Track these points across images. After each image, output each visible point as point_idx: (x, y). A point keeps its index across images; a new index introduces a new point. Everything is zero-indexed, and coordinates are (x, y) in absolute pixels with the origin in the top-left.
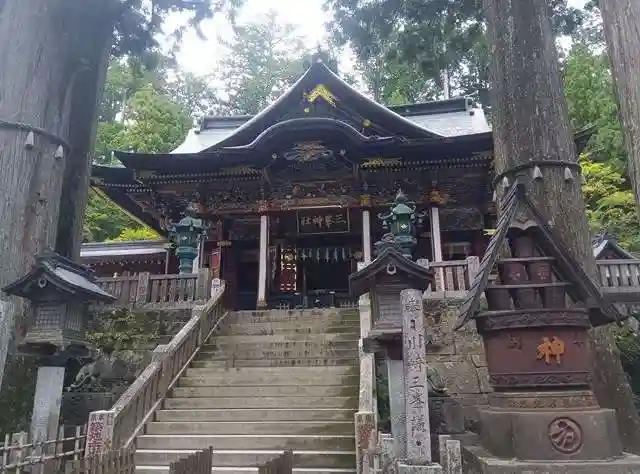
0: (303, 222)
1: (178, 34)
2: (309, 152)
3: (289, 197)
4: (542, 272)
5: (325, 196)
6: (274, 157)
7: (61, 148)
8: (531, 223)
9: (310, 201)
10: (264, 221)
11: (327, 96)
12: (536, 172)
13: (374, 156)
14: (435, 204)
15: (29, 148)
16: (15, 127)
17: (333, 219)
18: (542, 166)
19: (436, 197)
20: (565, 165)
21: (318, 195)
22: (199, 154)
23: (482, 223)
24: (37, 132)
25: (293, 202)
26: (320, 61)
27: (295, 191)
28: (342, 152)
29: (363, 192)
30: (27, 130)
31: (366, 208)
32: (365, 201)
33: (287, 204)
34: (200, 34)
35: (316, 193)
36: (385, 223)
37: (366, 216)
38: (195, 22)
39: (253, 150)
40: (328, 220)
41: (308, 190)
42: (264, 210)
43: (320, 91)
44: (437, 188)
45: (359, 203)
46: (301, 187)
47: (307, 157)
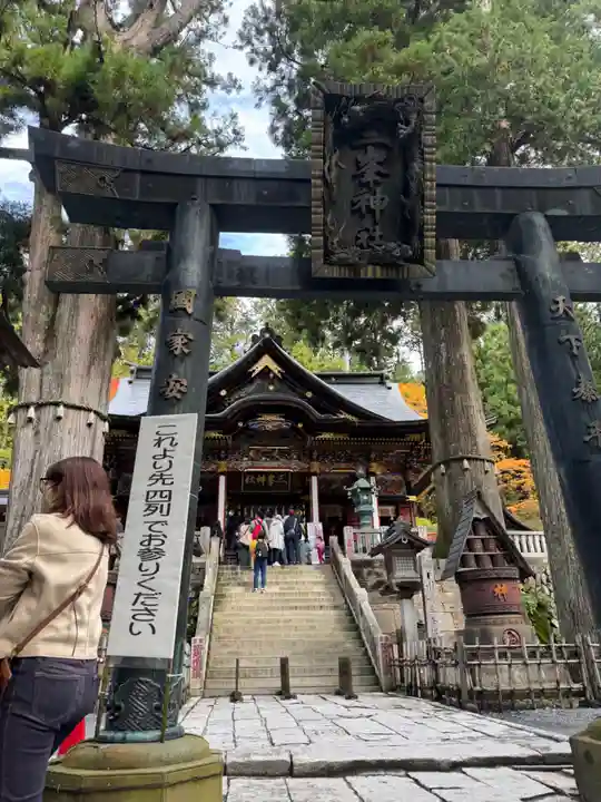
0: (247, 480)
2: (271, 422)
3: (245, 459)
4: (492, 545)
5: (278, 461)
6: (240, 424)
7: (107, 424)
8: (485, 516)
9: (266, 464)
10: (222, 480)
11: (275, 368)
12: (465, 464)
13: (328, 431)
14: (374, 474)
15: (89, 425)
16: (80, 408)
17: (276, 479)
18: (469, 459)
19: (375, 467)
20: (485, 460)
21: (273, 458)
23: (404, 489)
24: (95, 412)
25: (250, 463)
26: (267, 335)
27: (251, 454)
28: (300, 425)
29: (312, 460)
30: (89, 410)
31: (315, 474)
32: (316, 467)
33: (244, 465)
35: (271, 457)
36: (349, 494)
37: (315, 481)
39: (225, 417)
40: (271, 478)
41: (264, 454)
42: (225, 469)
43: (266, 361)
44: (375, 461)
45: (309, 468)
46: (258, 451)
47: (269, 427)
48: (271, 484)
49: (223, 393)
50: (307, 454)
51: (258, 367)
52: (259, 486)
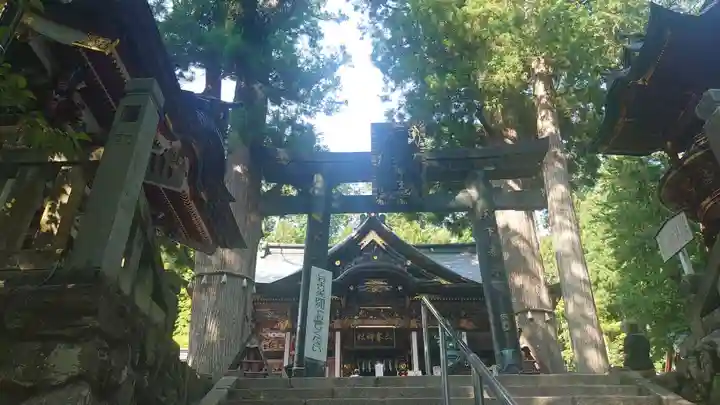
0: (359, 337)
2: (377, 285)
3: (356, 317)
5: (383, 319)
6: (352, 288)
7: (255, 287)
11: (379, 241)
12: (529, 315)
14: (464, 329)
17: (383, 335)
18: (533, 311)
19: (464, 323)
20: (545, 312)
21: (378, 317)
27: (361, 313)
28: (400, 288)
29: (411, 317)
30: (243, 277)
31: (414, 329)
32: (414, 324)
35: (377, 314)
37: (414, 335)
40: (379, 336)
41: (372, 313)
42: (339, 327)
43: (372, 236)
44: (465, 317)
45: (409, 325)
46: (366, 311)
47: (375, 290)
48: (379, 339)
49: (338, 263)
50: (406, 313)
51: (366, 241)
52: (368, 342)
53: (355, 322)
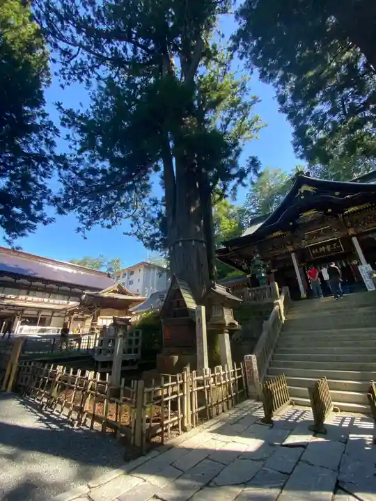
0: (314, 252)
1: (234, 188)
2: (309, 216)
3: (303, 241)
6: (291, 224)
7: (204, 244)
9: (317, 240)
10: (293, 255)
11: (309, 189)
13: (351, 206)
17: (332, 246)
21: (320, 236)
22: (254, 233)
25: (307, 242)
26: (300, 175)
27: (306, 237)
28: (329, 210)
29: (348, 228)
31: (353, 235)
32: (351, 232)
33: (305, 244)
34: (244, 185)
35: (318, 235)
37: (354, 239)
38: (240, 181)
39: (279, 224)
40: (328, 248)
41: (314, 235)
42: (293, 249)
43: (304, 188)
45: (348, 234)
46: (309, 235)
47: (309, 219)
48: (329, 250)
50: (343, 226)
52: (322, 253)
53: (303, 244)
